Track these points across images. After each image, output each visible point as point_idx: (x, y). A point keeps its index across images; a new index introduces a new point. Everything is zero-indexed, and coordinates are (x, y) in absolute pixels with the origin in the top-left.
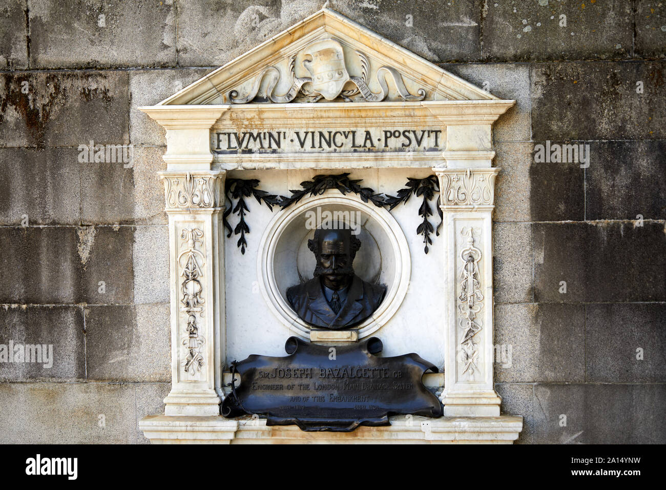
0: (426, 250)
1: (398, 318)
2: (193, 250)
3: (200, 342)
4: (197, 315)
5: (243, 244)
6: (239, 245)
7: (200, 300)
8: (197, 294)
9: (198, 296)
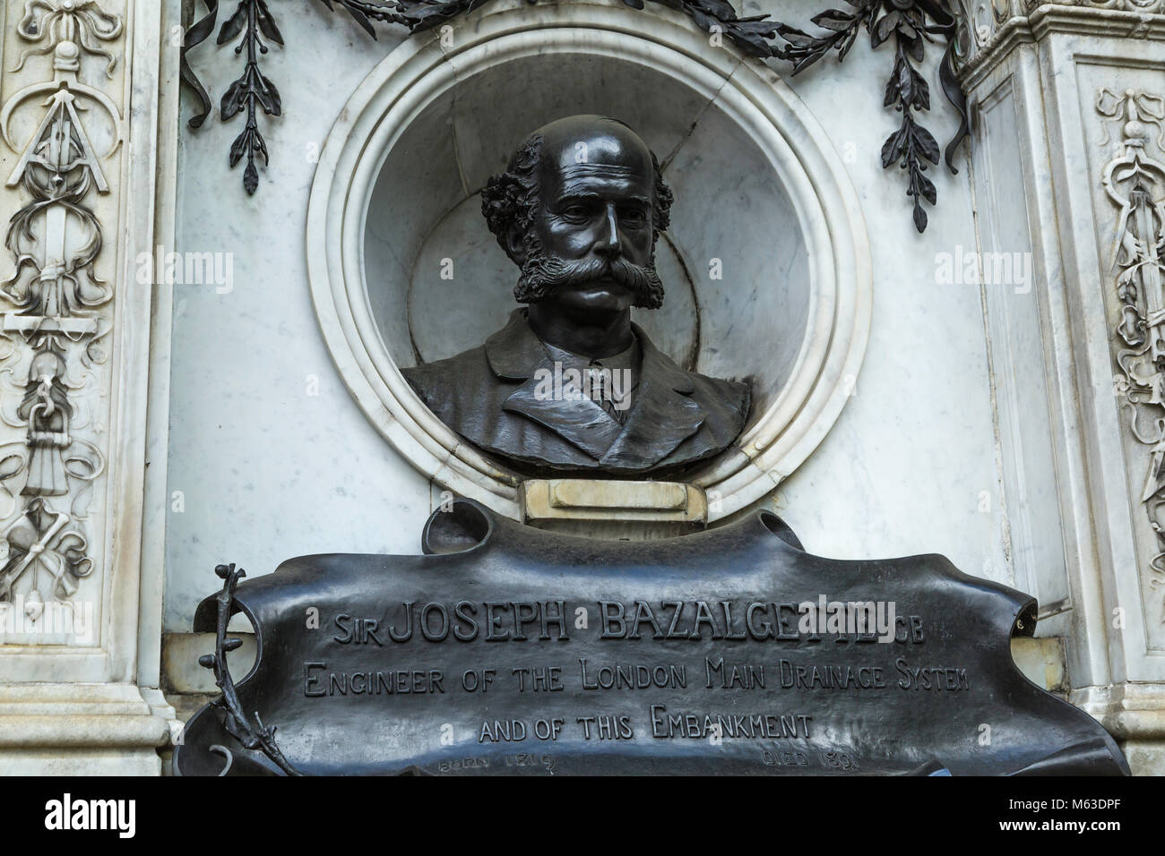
0: (920, 222)
1: (836, 458)
2: (73, 84)
3: (77, 468)
4: (75, 351)
5: (250, 157)
6: (234, 160)
7: (88, 289)
8: (78, 264)
9: (82, 274)
